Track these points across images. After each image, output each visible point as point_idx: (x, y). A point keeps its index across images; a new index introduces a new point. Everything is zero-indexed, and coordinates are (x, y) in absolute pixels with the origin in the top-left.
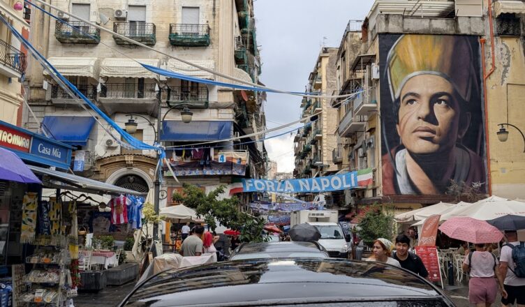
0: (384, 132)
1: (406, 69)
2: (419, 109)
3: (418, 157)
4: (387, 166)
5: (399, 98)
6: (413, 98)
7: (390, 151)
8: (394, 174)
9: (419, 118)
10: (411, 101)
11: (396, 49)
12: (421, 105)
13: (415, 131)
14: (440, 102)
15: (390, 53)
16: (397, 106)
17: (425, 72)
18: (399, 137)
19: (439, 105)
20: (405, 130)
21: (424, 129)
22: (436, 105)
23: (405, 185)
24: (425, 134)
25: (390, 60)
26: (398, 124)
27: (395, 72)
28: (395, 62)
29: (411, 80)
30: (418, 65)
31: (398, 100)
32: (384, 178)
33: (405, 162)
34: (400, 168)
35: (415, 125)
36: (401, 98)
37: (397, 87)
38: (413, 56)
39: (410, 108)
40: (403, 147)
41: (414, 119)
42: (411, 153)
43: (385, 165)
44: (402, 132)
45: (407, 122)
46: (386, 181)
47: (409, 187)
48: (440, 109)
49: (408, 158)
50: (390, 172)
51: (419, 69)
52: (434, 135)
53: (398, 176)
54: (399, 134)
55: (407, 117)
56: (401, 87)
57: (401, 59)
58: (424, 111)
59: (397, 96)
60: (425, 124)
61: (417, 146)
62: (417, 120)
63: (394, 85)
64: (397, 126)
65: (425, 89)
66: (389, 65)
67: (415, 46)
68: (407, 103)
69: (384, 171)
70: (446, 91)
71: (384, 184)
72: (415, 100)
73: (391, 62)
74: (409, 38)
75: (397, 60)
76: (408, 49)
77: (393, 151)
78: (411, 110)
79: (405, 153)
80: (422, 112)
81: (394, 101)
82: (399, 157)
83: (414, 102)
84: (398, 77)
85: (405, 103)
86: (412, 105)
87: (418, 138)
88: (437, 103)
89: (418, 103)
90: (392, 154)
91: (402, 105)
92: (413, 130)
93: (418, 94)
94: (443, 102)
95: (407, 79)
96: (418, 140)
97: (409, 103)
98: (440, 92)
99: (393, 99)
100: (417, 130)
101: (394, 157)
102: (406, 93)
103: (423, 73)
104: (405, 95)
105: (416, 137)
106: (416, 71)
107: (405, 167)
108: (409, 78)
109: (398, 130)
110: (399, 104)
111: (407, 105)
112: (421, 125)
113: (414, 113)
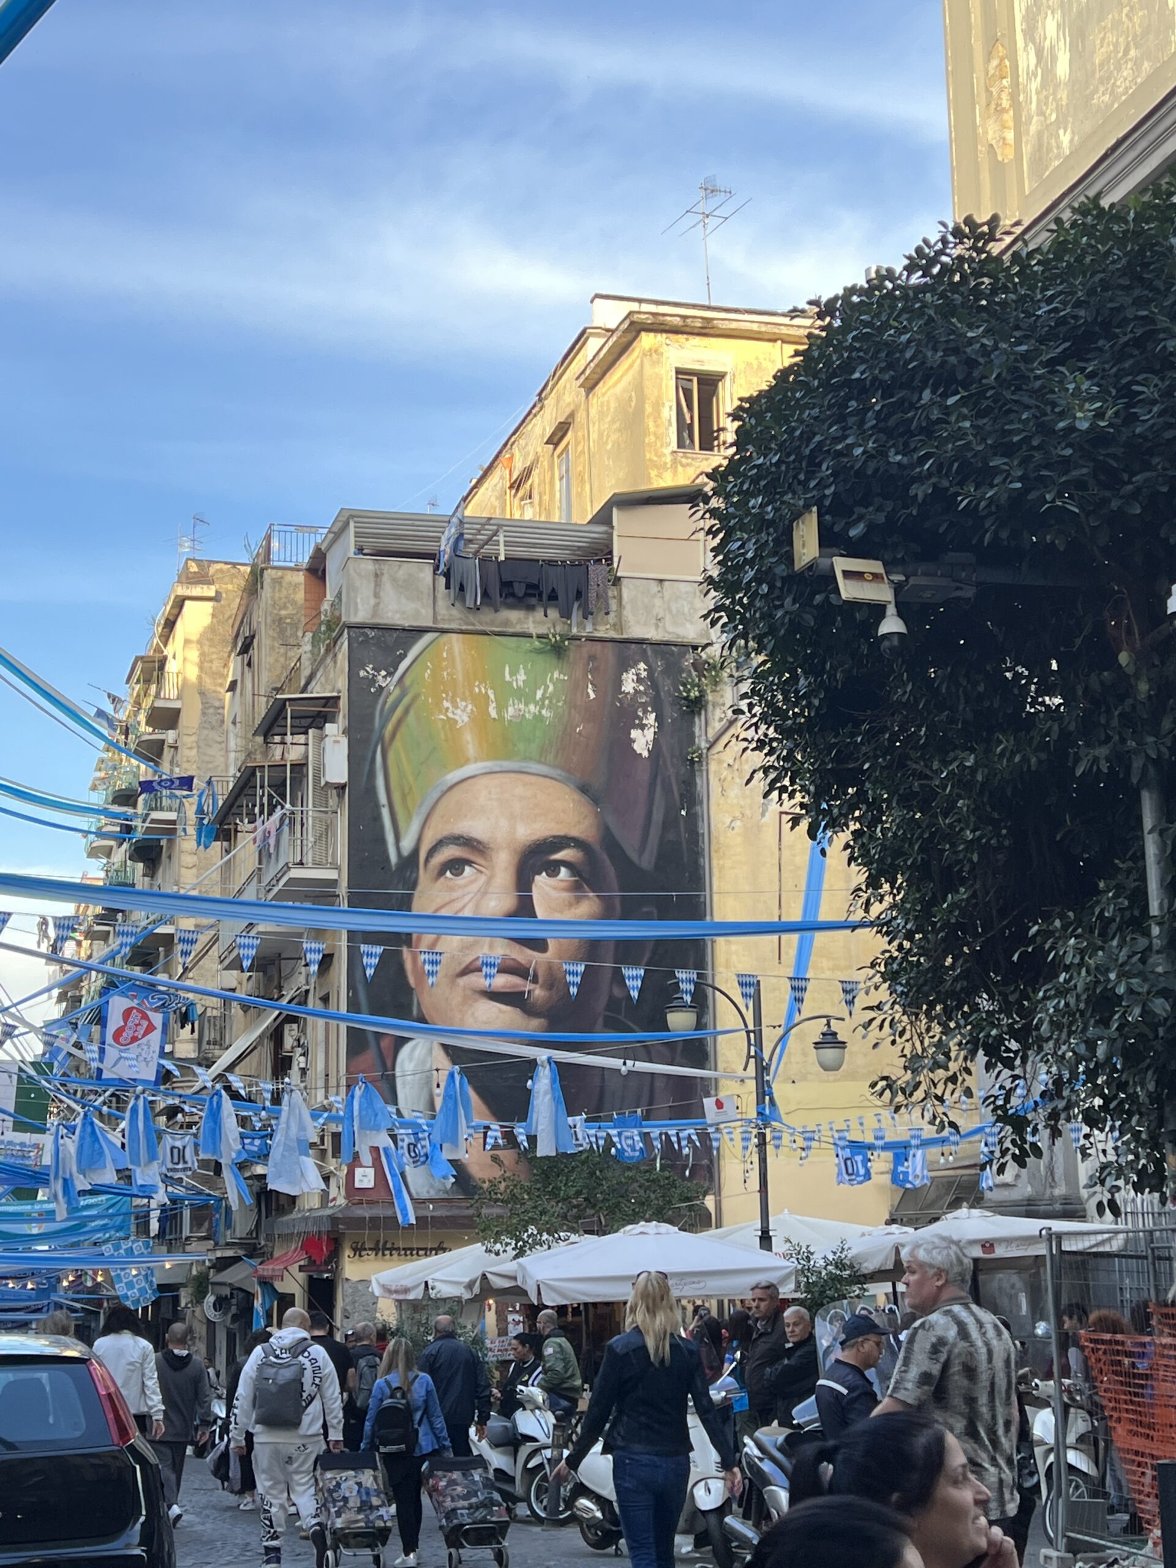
1: (440, 751)
2: (484, 893)
5: (415, 852)
6: (464, 854)
10: (456, 866)
11: (407, 681)
12: (490, 879)
13: (466, 971)
14: (552, 869)
16: (405, 882)
17: (507, 765)
18: (409, 991)
19: (552, 881)
22: (541, 881)
24: (501, 982)
25: (384, 720)
26: (409, 944)
27: (401, 764)
28: (404, 728)
29: (455, 794)
30: (483, 740)
31: (410, 862)
33: (427, 1081)
35: (467, 947)
36: (423, 854)
37: (409, 817)
38: (466, 710)
39: (451, 889)
42: (451, 1050)
48: (554, 894)
49: (441, 1065)
51: (485, 755)
52: (528, 986)
54: (412, 981)
56: (424, 810)
58: (500, 899)
59: (407, 845)
60: (503, 946)
63: (398, 808)
64: (406, 952)
65: (504, 823)
66: (381, 738)
68: (441, 873)
70: (575, 832)
72: (469, 863)
73: (390, 727)
74: (453, 644)
75: (409, 717)
77: (386, 1043)
78: (455, 895)
79: (430, 1050)
80: (493, 904)
81: (397, 864)
82: (407, 1063)
83: (467, 868)
84: (411, 779)
85: (436, 872)
86: (460, 881)
87: (477, 996)
88: (544, 874)
89: (481, 872)
90: (385, 1052)
91: (424, 877)
92: (459, 969)
93: (479, 842)
94: (564, 872)
95: (445, 788)
96: (476, 1001)
97: (448, 874)
98: (555, 837)
99: (393, 858)
100: (472, 967)
101: (389, 1064)
102: (439, 837)
103: (498, 769)
104: (434, 843)
105: (469, 992)
106: (476, 760)
107: (427, 1097)
108: (449, 784)
109: (408, 966)
110: (414, 875)
111: (442, 879)
112: (486, 951)
113: (464, 907)
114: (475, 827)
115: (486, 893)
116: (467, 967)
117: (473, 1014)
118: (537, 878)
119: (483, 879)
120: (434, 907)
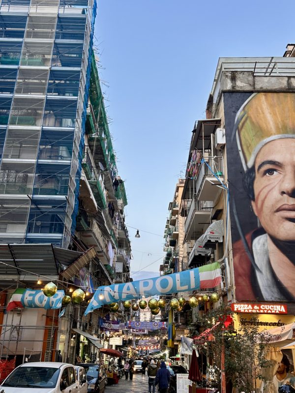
0: (235, 211)
1: (261, 132)
2: (282, 181)
3: (285, 246)
4: (241, 257)
5: (254, 167)
6: (273, 167)
7: (244, 235)
8: (252, 270)
9: (283, 193)
10: (270, 172)
11: (246, 109)
12: (285, 176)
13: (278, 210)
15: (239, 114)
16: (251, 177)
17: (287, 135)
18: (256, 217)
20: (265, 209)
21: (291, 207)
23: (269, 287)
25: (239, 122)
26: (254, 199)
27: (246, 134)
28: (246, 124)
29: (268, 146)
30: (277, 128)
31: (252, 170)
32: (237, 275)
33: (267, 253)
34: (259, 260)
35: (278, 201)
36: (256, 168)
37: (250, 154)
38: (269, 117)
39: (269, 180)
40: (261, 231)
41: (276, 194)
42: (276, 241)
43: (238, 256)
44: (261, 210)
45: (265, 197)
46: (240, 280)
47: (275, 290)
49: (272, 247)
50: (245, 266)
51: (279, 133)
53: (258, 274)
54: (256, 214)
55: (265, 191)
56: (256, 152)
57: (254, 120)
58: (289, 184)
59: (250, 164)
61: (282, 229)
62: (280, 196)
63: (246, 152)
64: (253, 203)
65: (288, 156)
66: (237, 128)
67: (272, 106)
68: (265, 173)
71: (237, 284)
72: (276, 170)
73: (241, 124)
74: (262, 96)
75: (248, 122)
76: (262, 108)
77: (248, 237)
78: (271, 182)
79: (267, 240)
80: (287, 185)
81: (247, 171)
82: (257, 245)
83: (275, 172)
84: (250, 142)
85: (262, 173)
86: (272, 177)
87: (284, 220)
89: (280, 173)
90: (248, 241)
91: (258, 176)
92: (275, 209)
93: (279, 163)
95: (263, 144)
96: (284, 221)
97: (267, 174)
99: (245, 169)
100: (281, 209)
101: (250, 245)
102: (262, 161)
103: (284, 137)
104: (261, 163)
105: (281, 218)
106: (275, 134)
107: (267, 259)
108: (265, 143)
109: (254, 208)
110: (254, 175)
111: (265, 176)
112: (286, 203)
113: (275, 186)
114: (277, 158)
115: (283, 181)
116: (278, 209)
117: (283, 227)
119: (282, 176)
120: (262, 186)
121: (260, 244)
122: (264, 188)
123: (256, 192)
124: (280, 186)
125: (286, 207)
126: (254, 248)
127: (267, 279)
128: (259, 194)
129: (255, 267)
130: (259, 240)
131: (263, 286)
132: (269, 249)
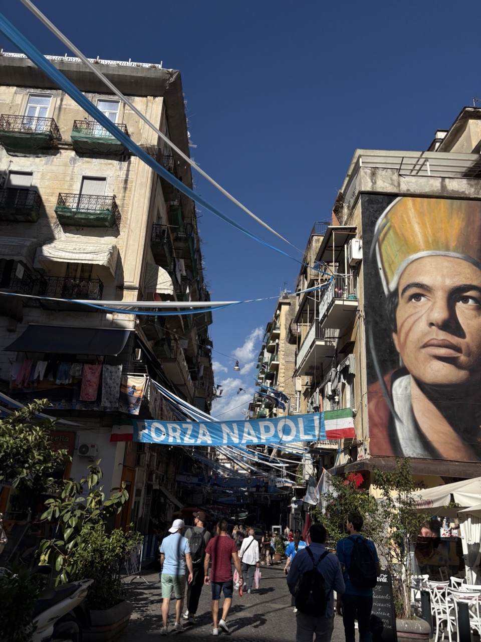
0: (372, 345)
1: (407, 246)
2: (431, 309)
3: (432, 391)
4: (378, 403)
5: (397, 290)
6: (420, 292)
7: (383, 376)
8: (391, 418)
9: (432, 324)
10: (417, 297)
11: (389, 216)
12: (434, 304)
13: (425, 346)
14: (465, 300)
15: (380, 221)
16: (393, 303)
17: (438, 252)
18: (398, 354)
19: (464, 305)
20: (409, 344)
21: (440, 342)
22: (460, 305)
23: (411, 440)
24: (443, 352)
25: (380, 231)
26: (396, 331)
27: (388, 251)
28: (388, 236)
29: (414, 264)
30: (426, 242)
31: (395, 294)
32: (373, 424)
33: (409, 398)
34: (400, 407)
35: (425, 335)
36: (400, 291)
37: (393, 274)
38: (417, 228)
39: (415, 307)
40: (404, 371)
41: (422, 326)
42: (420, 384)
43: (374, 402)
44: (404, 345)
45: (410, 329)
46: (376, 431)
47: (418, 444)
48: (467, 311)
49: (416, 391)
50: (383, 414)
51: (428, 248)
52: (459, 355)
53: (398, 424)
54: (398, 349)
55: (410, 321)
56: (400, 271)
57: (398, 231)
58: (439, 314)
59: (393, 286)
60: (442, 336)
61: (429, 370)
62: (427, 328)
63: (387, 270)
64: (394, 336)
65: (439, 279)
66: (378, 240)
67: (421, 214)
68: (410, 299)
69: (373, 412)
70: (475, 283)
71: (372, 435)
72: (423, 295)
73: (382, 235)
74: (409, 200)
75: (391, 232)
76: (408, 217)
77: (387, 378)
78: (417, 310)
79: (410, 382)
80: (436, 315)
81: (388, 295)
82: (398, 388)
83: (423, 298)
84: (393, 258)
85: (407, 299)
86: (419, 303)
87: (432, 358)
88: (461, 302)
89: (429, 300)
90: (387, 383)
91: (402, 301)
92: (421, 344)
93: (428, 286)
94: (471, 302)
95: (409, 262)
96: (431, 360)
97: (413, 300)
98: (465, 285)
99: (386, 292)
100: (428, 344)
101: (389, 388)
102: (408, 283)
103: (435, 254)
104: (405, 286)
105: (428, 356)
106: (423, 250)
107: (409, 406)
108: (411, 260)
109: (396, 342)
110: (397, 300)
111: (410, 302)
112: (434, 337)
113: (422, 315)
114: (425, 280)
115: (432, 310)
116: (426, 344)
117: (430, 366)
118: (458, 304)
119: (430, 303)
120: (407, 315)
121: (402, 388)
122: (408, 317)
123: (399, 322)
124: (428, 315)
125: (435, 342)
126: (394, 392)
127: (409, 431)
128: (402, 325)
129: (394, 415)
130: (401, 382)
131: (403, 439)
132: (412, 393)
